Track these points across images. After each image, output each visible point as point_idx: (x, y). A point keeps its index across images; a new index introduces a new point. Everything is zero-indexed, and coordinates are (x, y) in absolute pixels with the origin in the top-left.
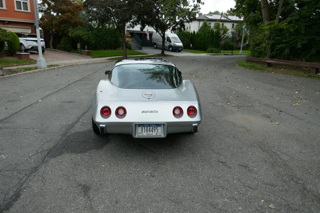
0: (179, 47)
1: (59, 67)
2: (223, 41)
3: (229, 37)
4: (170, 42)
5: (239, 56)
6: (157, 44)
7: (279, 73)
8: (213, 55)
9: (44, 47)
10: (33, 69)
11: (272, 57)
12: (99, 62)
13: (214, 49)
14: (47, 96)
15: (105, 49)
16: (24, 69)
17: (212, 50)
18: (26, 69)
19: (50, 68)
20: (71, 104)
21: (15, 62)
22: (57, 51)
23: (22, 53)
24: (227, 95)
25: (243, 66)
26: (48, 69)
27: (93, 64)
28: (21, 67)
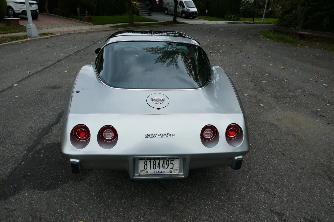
0: (193, 13)
1: (54, 35)
2: (244, 6)
3: (250, 2)
4: (184, 7)
5: (261, 24)
6: (169, 9)
7: (315, 48)
8: (232, 23)
9: (38, 10)
10: (21, 39)
11: (305, 28)
12: (101, 30)
13: (233, 16)
14: (26, 78)
15: (110, 15)
16: (11, 38)
17: (230, 17)
18: (13, 39)
19: (42, 37)
20: (55, 90)
21: (2, 29)
22: (54, 16)
23: (10, 19)
24: (258, 78)
25: (269, 37)
26: (39, 39)
27: (94, 32)
28: (9, 35)
